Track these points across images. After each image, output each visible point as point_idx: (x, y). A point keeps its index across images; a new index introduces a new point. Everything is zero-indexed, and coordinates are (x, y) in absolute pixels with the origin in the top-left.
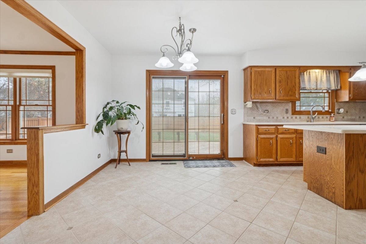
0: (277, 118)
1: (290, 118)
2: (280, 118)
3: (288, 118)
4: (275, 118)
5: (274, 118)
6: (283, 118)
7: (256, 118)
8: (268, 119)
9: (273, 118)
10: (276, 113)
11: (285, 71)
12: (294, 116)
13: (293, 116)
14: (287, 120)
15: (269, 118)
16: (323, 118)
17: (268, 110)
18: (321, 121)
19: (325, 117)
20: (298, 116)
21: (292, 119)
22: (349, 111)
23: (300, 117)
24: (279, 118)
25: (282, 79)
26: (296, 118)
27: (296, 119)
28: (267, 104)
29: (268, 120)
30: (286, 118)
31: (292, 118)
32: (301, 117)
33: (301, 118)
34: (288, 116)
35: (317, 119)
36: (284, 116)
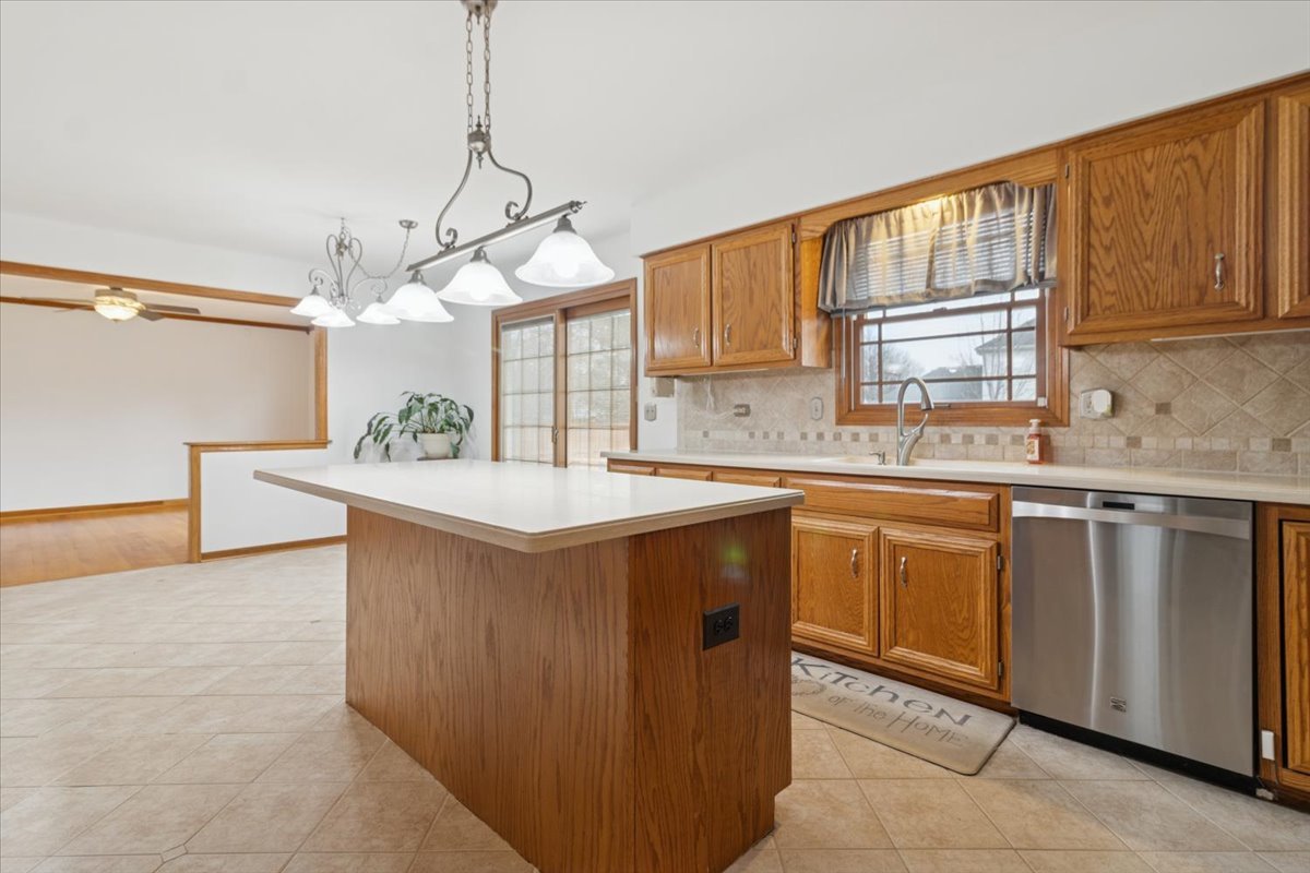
0: (781, 435)
1: (828, 437)
2: (792, 436)
3: (820, 436)
4: (773, 436)
5: (771, 437)
6: (804, 436)
7: (711, 434)
8: (748, 442)
9: (766, 436)
10: (777, 415)
11: (742, 251)
12: (848, 430)
13: (840, 429)
14: (816, 447)
15: (752, 435)
16: (991, 440)
17: (747, 407)
18: (978, 459)
19: (1008, 439)
20: (864, 431)
21: (838, 442)
22: (1178, 403)
23: (871, 435)
24: (787, 438)
25: (732, 283)
26: (856, 437)
27: (854, 444)
28: (746, 380)
29: (750, 446)
30: (812, 437)
31: (837, 437)
32: (877, 435)
33: (877, 441)
34: (821, 430)
35: (962, 449)
36: (807, 430)
